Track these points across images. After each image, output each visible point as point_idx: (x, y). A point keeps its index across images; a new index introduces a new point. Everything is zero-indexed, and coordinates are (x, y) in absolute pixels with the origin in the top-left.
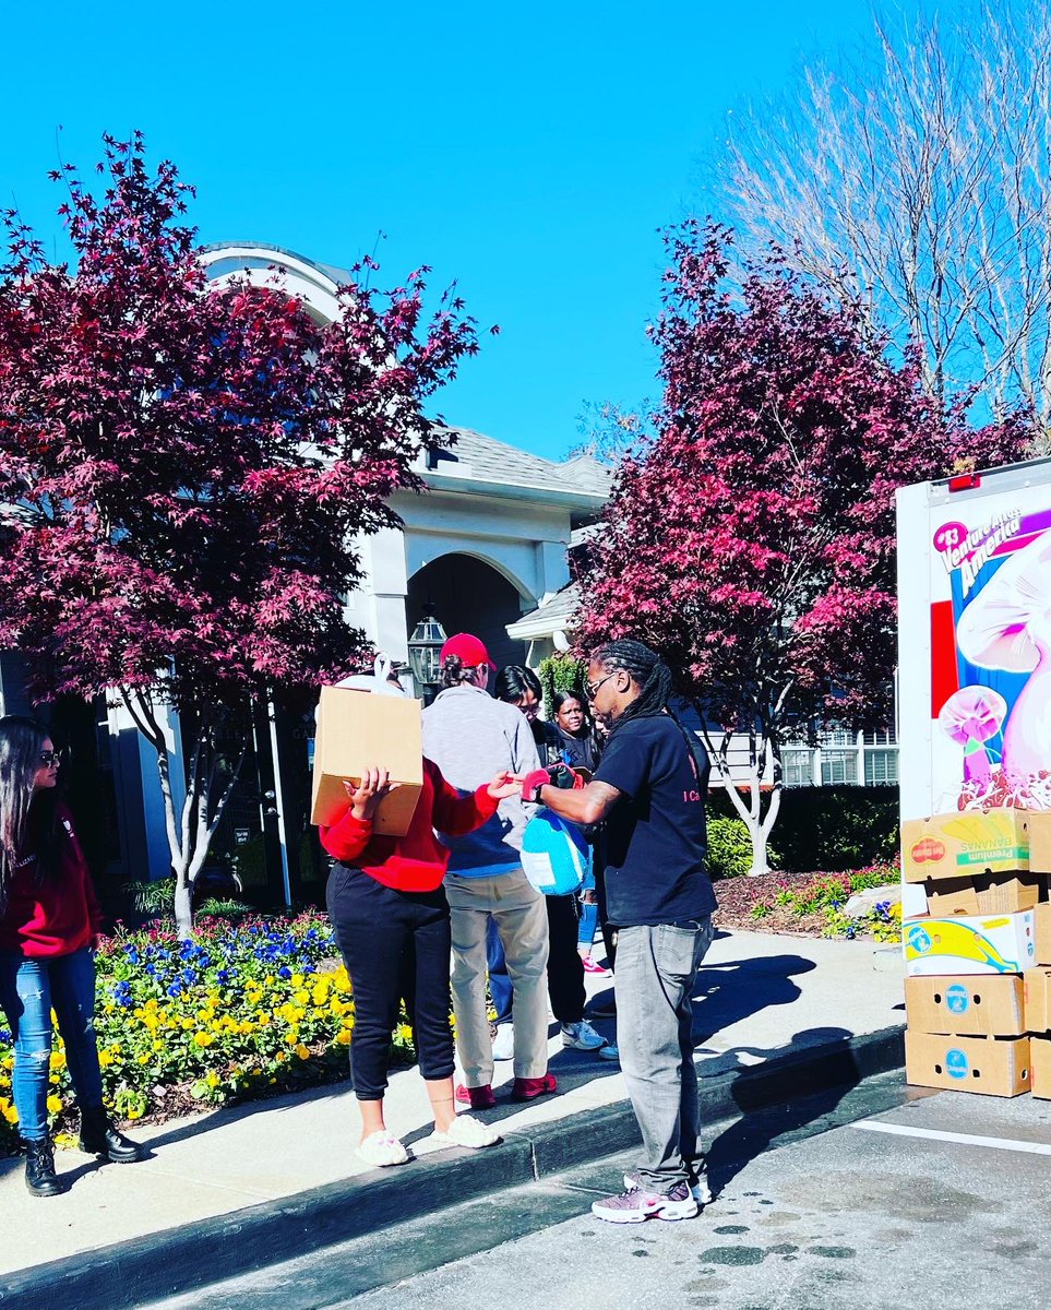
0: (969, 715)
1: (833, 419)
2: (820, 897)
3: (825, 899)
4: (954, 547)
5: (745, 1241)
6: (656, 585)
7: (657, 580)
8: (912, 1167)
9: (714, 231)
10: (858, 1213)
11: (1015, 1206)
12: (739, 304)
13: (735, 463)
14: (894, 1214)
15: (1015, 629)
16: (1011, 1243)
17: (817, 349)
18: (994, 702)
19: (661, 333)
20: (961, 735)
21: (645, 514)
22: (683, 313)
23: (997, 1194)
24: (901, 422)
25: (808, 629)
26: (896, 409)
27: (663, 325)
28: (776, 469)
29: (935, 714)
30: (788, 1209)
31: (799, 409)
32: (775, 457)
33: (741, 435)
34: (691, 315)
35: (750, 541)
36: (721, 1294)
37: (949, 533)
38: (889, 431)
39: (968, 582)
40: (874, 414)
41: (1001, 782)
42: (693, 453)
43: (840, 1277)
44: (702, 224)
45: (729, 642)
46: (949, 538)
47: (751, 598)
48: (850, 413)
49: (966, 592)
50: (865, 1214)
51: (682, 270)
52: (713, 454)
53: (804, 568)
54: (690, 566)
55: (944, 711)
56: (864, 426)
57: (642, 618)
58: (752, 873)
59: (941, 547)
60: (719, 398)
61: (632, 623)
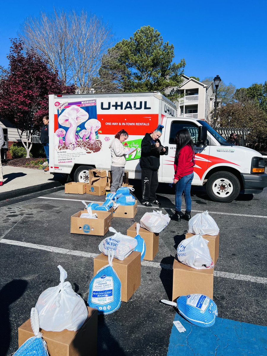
0: (60, 133)
1: (42, 80)
2: (39, 162)
3: (40, 163)
4: (58, 106)
5: (15, 214)
6: (8, 103)
7: (8, 102)
8: (46, 203)
9: (21, 41)
10: (35, 209)
11: (60, 207)
12: (25, 56)
13: (23, 84)
14: (41, 209)
15: (67, 120)
16: (58, 211)
17: (39, 67)
18: (64, 131)
19: (10, 57)
20: (59, 136)
21: (6, 90)
22: (14, 55)
23: (58, 205)
24: (54, 83)
25: (36, 115)
26: (53, 80)
27: (10, 56)
28: (31, 86)
29: (55, 132)
30: (24, 209)
31: (35, 77)
32: (31, 84)
33: (25, 79)
34: (15, 55)
35: (26, 98)
36: (9, 221)
37: (57, 103)
38: (51, 84)
39: (60, 112)
40: (49, 80)
41: (65, 144)
42: (16, 81)
43: (30, 217)
44: (18, 40)
45: (22, 115)
46: (57, 104)
47: (26, 108)
48: (45, 79)
49: (60, 113)
50: (36, 209)
51: (14, 47)
52: (19, 81)
53: (36, 105)
54: (14, 101)
55: (56, 132)
56: (47, 82)
57: (5, 109)
58: (27, 157)
59: (56, 105)
60: (21, 72)
61: (3, 109)
